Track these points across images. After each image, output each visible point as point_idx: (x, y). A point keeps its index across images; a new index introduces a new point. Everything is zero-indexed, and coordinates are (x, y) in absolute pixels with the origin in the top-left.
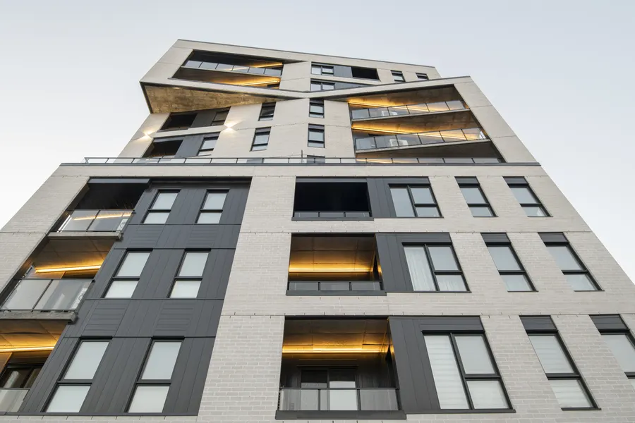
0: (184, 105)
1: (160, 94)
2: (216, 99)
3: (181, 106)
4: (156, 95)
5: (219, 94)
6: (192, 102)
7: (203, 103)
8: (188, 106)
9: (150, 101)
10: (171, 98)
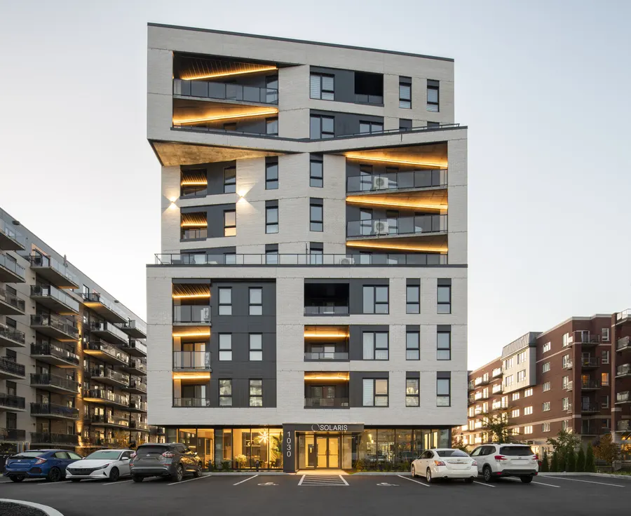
0: (192, 159)
1: (168, 149)
2: (222, 153)
3: (189, 159)
4: (165, 150)
5: (224, 149)
6: (199, 156)
7: (210, 157)
8: (195, 159)
9: (160, 156)
10: (179, 153)
